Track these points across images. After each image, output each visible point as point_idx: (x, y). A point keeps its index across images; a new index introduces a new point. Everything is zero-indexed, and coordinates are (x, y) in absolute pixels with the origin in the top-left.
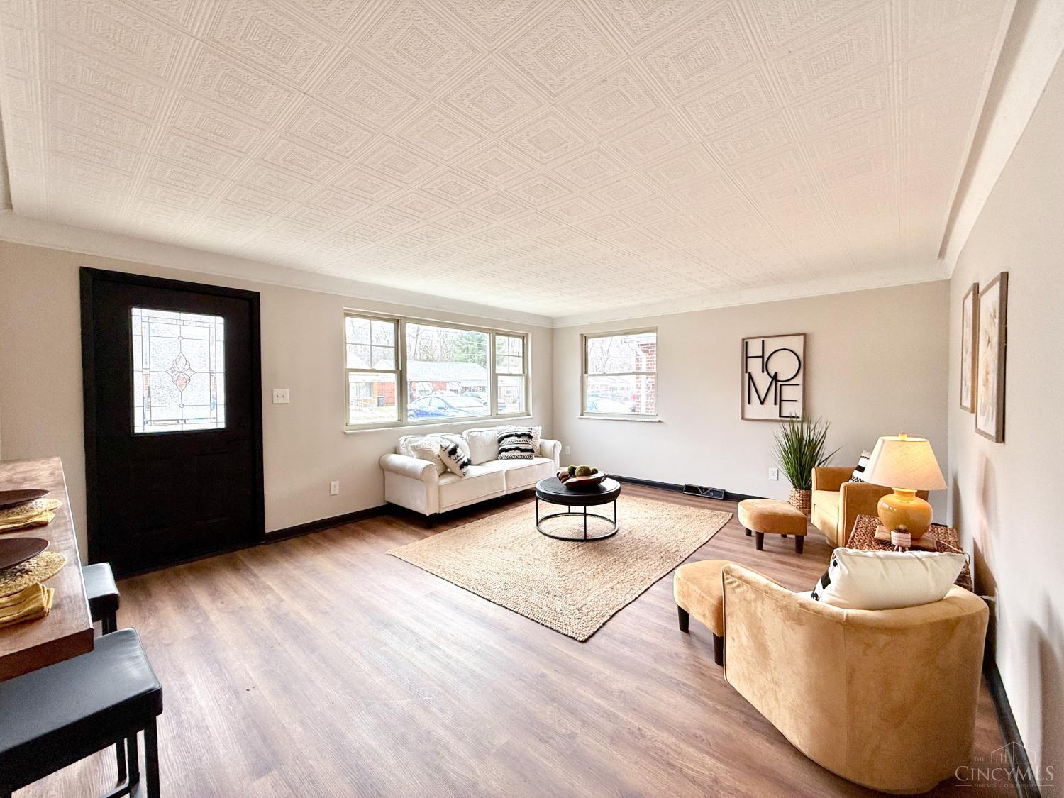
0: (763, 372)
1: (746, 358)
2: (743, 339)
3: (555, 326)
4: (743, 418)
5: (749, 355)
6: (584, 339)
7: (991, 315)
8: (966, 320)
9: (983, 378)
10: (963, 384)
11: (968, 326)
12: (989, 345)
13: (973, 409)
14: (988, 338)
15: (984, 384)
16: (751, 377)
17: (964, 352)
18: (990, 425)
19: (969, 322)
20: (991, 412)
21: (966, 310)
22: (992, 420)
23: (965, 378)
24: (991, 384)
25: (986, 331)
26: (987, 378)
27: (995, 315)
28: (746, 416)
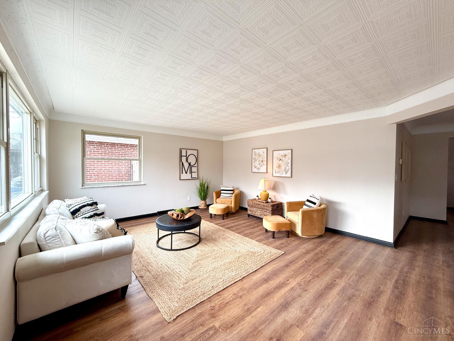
0: (186, 162)
6: (83, 133)
7: (282, 155)
8: (254, 154)
9: (276, 166)
10: (253, 167)
11: (256, 155)
12: (281, 161)
13: (267, 173)
14: (279, 159)
15: (278, 168)
16: (183, 164)
17: (253, 161)
18: (284, 175)
19: (257, 154)
20: (284, 173)
21: (254, 151)
22: (286, 174)
23: (254, 166)
24: (283, 168)
25: (278, 158)
26: (279, 166)
27: (285, 155)
28: (181, 179)
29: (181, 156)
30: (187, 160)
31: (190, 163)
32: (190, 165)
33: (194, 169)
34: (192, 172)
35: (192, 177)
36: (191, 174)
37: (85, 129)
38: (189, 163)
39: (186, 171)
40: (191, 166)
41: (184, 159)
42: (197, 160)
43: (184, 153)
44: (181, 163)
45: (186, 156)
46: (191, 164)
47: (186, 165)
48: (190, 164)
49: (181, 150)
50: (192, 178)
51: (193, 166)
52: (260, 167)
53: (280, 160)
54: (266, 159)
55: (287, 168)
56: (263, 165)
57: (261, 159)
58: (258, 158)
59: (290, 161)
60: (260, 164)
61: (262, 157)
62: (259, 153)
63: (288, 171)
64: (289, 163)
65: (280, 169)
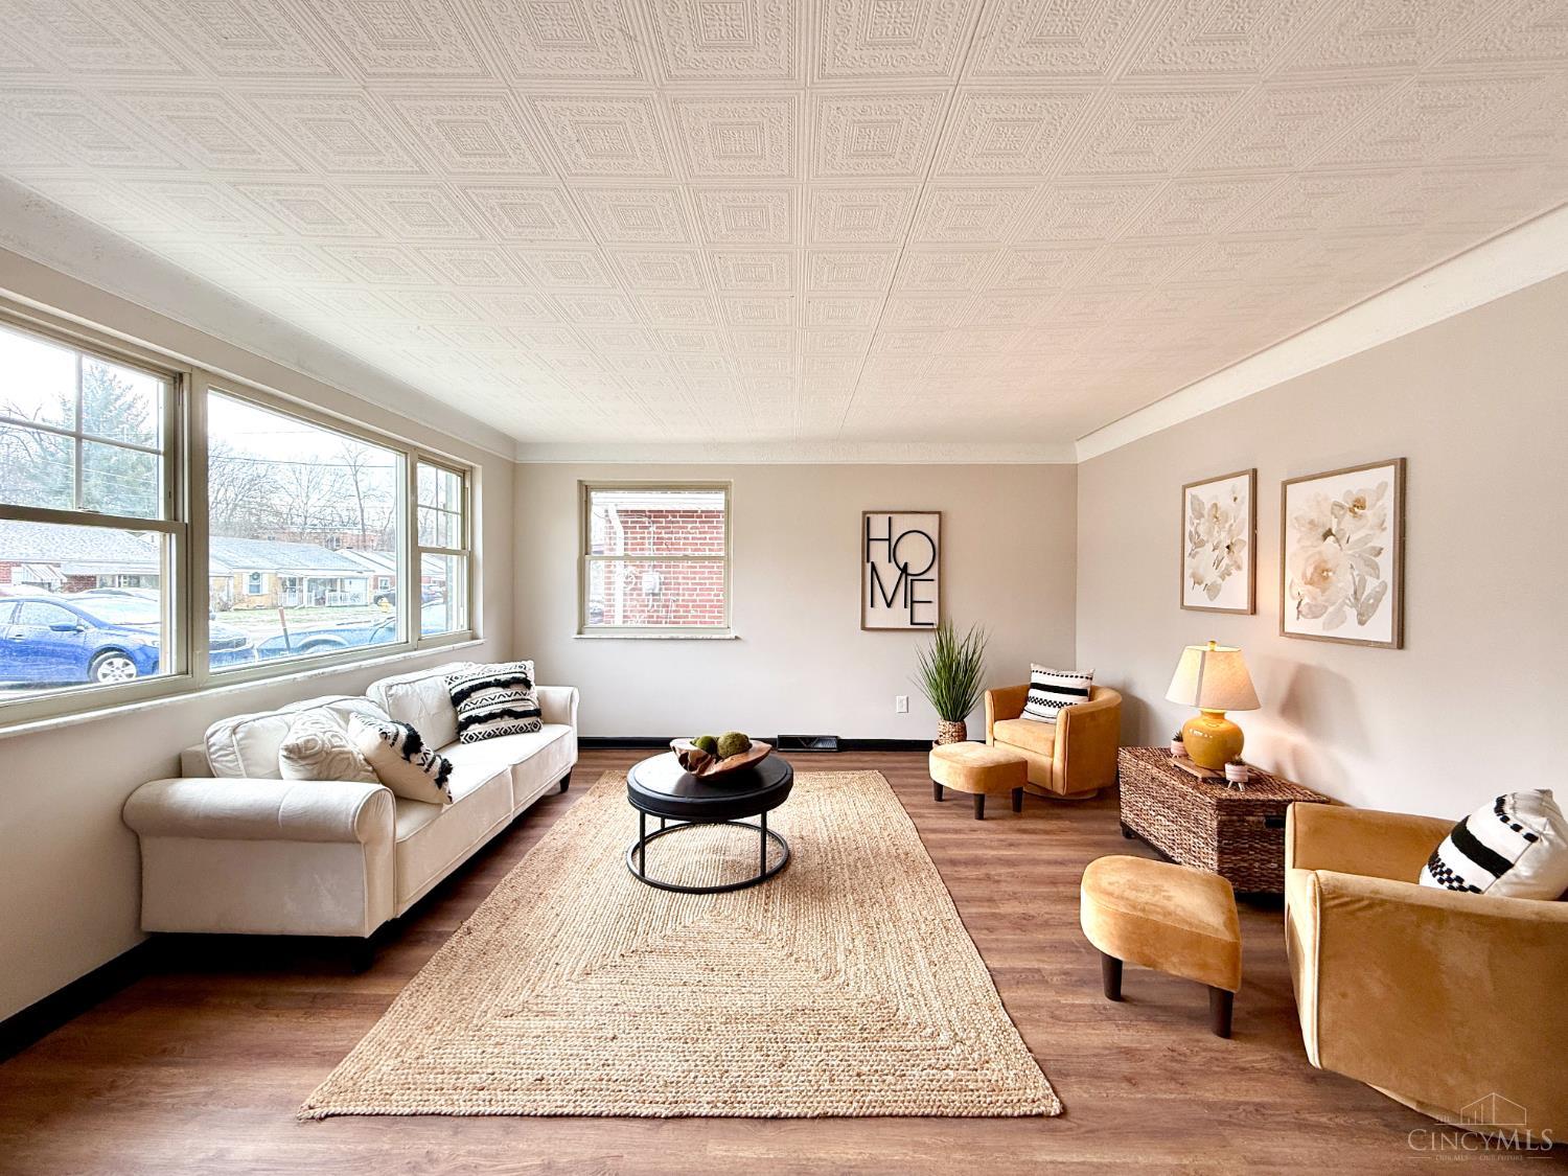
0: (890, 561)
1: (868, 540)
2: (865, 513)
3: (521, 459)
4: (864, 628)
5: (871, 537)
6: (585, 490)
7: (1337, 504)
8: (1193, 510)
9: (1304, 575)
10: (1189, 582)
11: (1203, 516)
12: (1331, 538)
13: (1254, 610)
14: (1322, 531)
15: (1311, 583)
16: (874, 568)
17: (1189, 546)
18: (1350, 629)
19: (1205, 512)
20: (1352, 614)
21: (1193, 497)
22: (1362, 623)
23: (1193, 575)
24: (1343, 582)
25: (1312, 522)
26: (1321, 575)
27: (1359, 504)
28: (868, 626)
29: (869, 540)
30: (892, 555)
31: (906, 564)
32: (907, 575)
33: (923, 591)
34: (912, 602)
35: (916, 621)
36: (909, 609)
37: (588, 478)
38: (902, 566)
39: (889, 599)
40: (910, 578)
41: (879, 552)
42: (938, 553)
43: (879, 528)
44: (869, 566)
45: (889, 540)
46: (910, 571)
47: (889, 575)
48: (904, 570)
49: (868, 518)
50: (912, 623)
51: (920, 577)
52: (1219, 581)
53: (1328, 533)
54: (1245, 536)
55: (1372, 584)
56: (1234, 571)
57: (1223, 534)
58: (1210, 533)
59: (1387, 540)
60: (1217, 563)
61: (1227, 526)
62: (1215, 505)
63: (1375, 607)
64: (1379, 552)
65: (1323, 591)
